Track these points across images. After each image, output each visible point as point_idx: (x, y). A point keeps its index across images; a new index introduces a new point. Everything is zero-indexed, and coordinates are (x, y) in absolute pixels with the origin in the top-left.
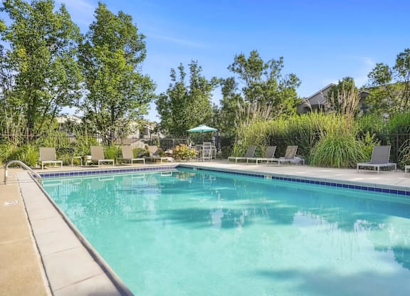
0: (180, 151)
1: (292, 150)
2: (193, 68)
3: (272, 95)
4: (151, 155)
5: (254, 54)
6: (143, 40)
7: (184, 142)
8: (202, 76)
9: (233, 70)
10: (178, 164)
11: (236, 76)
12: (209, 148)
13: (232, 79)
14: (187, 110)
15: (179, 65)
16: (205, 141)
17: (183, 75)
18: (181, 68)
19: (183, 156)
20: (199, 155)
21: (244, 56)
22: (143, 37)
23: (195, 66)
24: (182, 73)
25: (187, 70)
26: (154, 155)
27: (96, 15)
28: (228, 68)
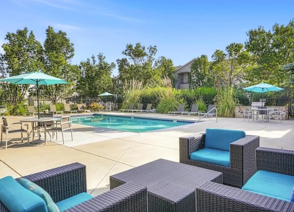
0: (94, 106)
1: (149, 106)
2: (100, 57)
3: (147, 72)
4: (79, 108)
5: (138, 46)
6: (73, 46)
7: (96, 101)
8: (105, 61)
9: (125, 54)
10: (94, 113)
11: (128, 57)
12: (110, 105)
13: (126, 59)
14: (97, 82)
15: (92, 56)
16: (108, 101)
17: (94, 61)
18: (93, 58)
19: (96, 109)
20: (104, 109)
21: (132, 46)
22: (73, 45)
23: (101, 56)
24: (94, 60)
25: (97, 59)
26: (81, 109)
27: (47, 32)
28: (123, 53)
